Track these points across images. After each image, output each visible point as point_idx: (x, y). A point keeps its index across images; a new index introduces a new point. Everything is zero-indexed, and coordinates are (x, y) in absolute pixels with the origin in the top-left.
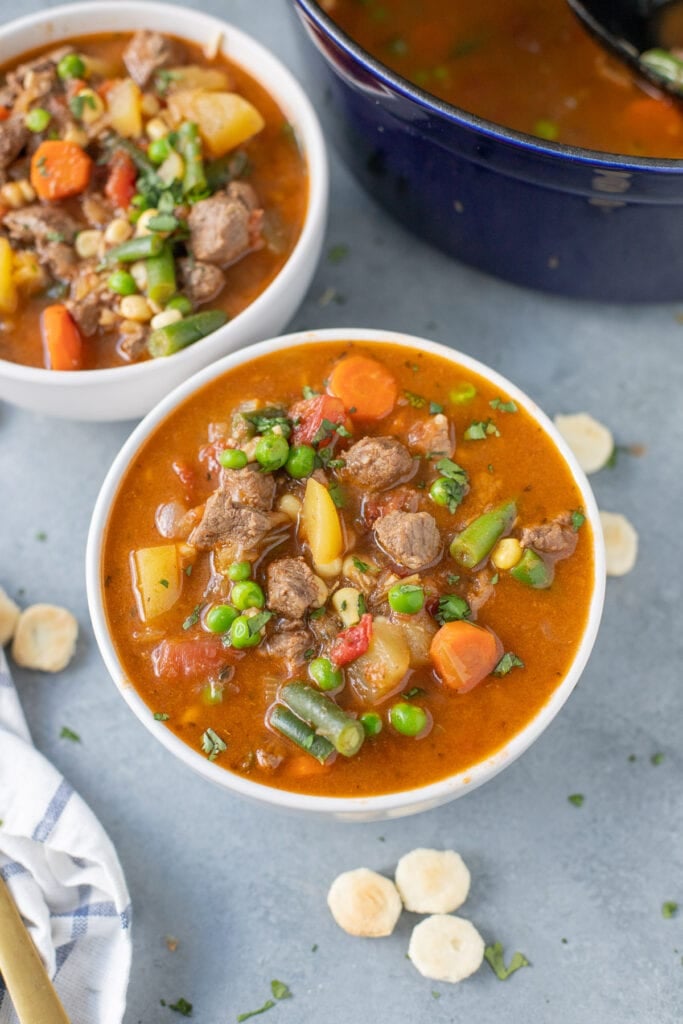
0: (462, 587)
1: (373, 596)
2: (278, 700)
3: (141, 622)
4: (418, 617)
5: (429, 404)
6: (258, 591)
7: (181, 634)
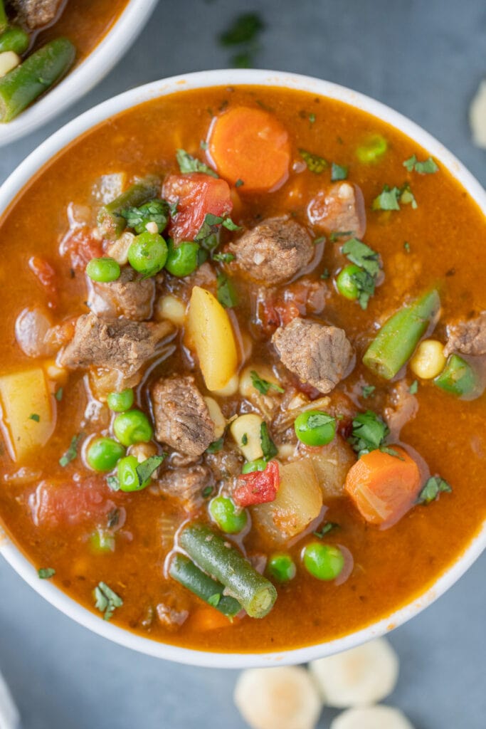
0: (378, 398)
1: (277, 422)
2: (177, 548)
3: (12, 460)
4: (330, 448)
5: (329, 165)
6: (146, 426)
7: (58, 473)
